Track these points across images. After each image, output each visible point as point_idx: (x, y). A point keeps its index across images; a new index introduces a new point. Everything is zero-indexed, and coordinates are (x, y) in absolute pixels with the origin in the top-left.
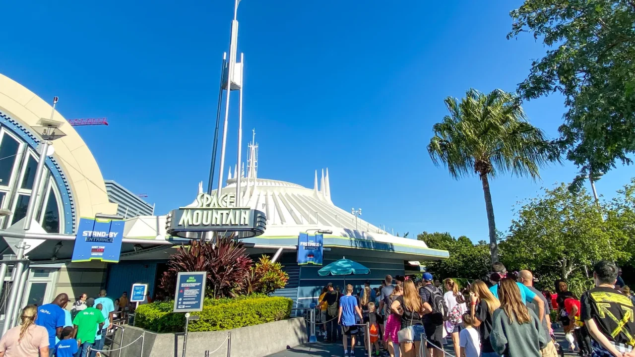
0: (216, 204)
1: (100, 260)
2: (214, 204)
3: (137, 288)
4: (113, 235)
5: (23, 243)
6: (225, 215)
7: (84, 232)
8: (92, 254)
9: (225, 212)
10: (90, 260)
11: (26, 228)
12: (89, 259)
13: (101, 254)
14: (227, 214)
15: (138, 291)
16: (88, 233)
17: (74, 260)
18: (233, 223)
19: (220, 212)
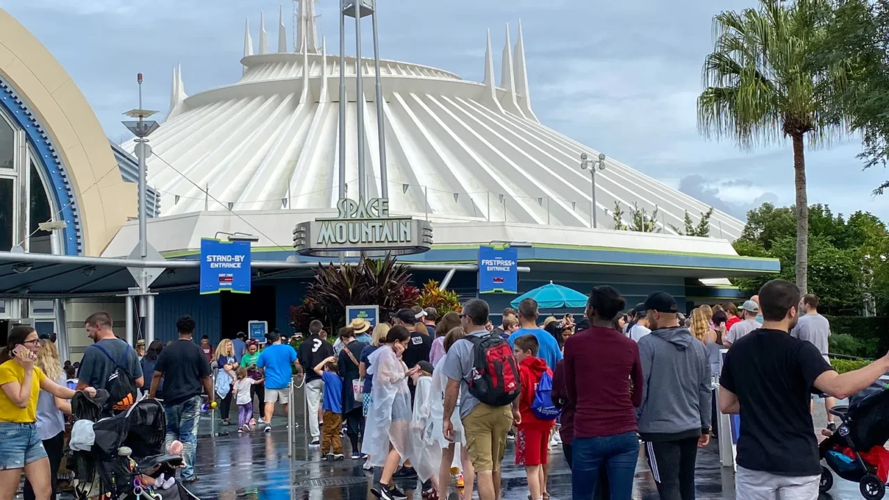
0: (364, 213)
1: (229, 291)
2: (362, 213)
3: (254, 327)
4: (240, 258)
5: (144, 272)
6: (377, 228)
7: (208, 257)
8: (221, 284)
9: (377, 224)
10: (219, 292)
11: (144, 255)
12: (217, 290)
13: (230, 284)
14: (380, 226)
15: (256, 330)
16: (212, 258)
17: (202, 292)
18: (390, 239)
19: (371, 224)
